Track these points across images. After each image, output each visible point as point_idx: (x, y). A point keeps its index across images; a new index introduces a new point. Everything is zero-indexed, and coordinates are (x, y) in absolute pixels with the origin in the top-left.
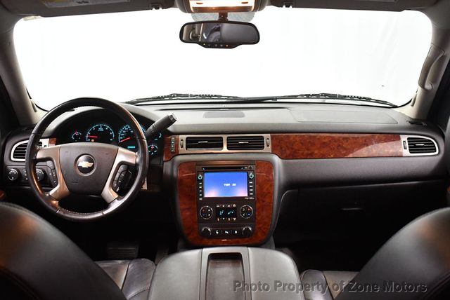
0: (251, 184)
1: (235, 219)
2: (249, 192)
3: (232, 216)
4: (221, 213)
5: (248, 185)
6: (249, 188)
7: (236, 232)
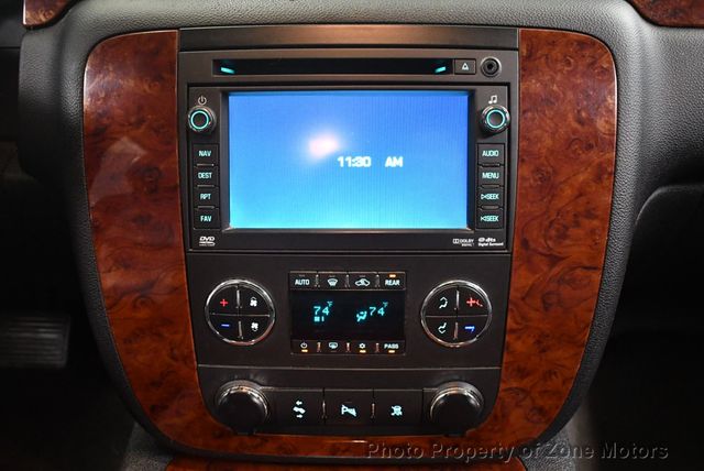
0: (491, 165)
1: (393, 347)
2: (475, 208)
3: (376, 331)
4: (320, 314)
5: (474, 165)
6: (474, 187)
7: (397, 410)
